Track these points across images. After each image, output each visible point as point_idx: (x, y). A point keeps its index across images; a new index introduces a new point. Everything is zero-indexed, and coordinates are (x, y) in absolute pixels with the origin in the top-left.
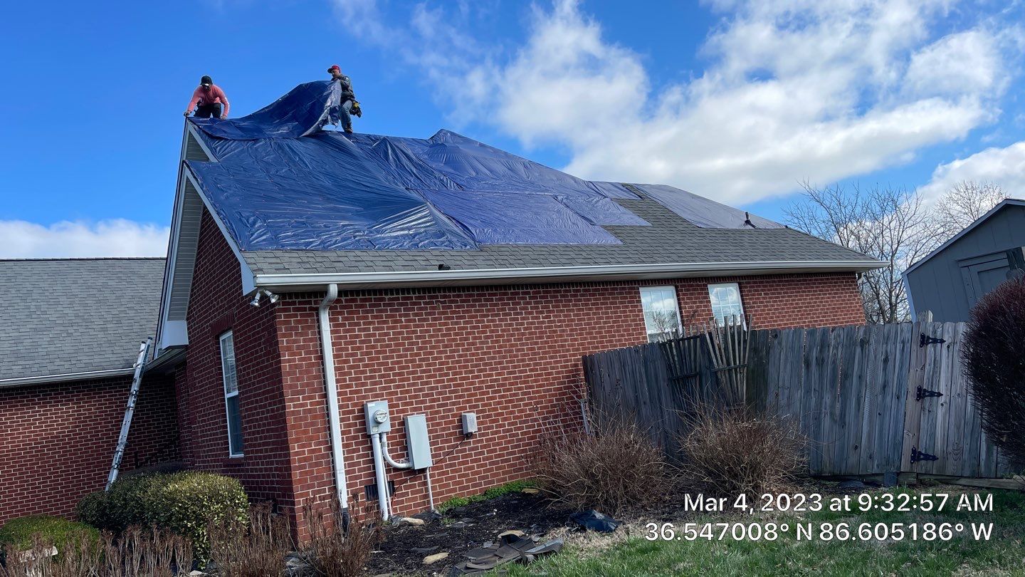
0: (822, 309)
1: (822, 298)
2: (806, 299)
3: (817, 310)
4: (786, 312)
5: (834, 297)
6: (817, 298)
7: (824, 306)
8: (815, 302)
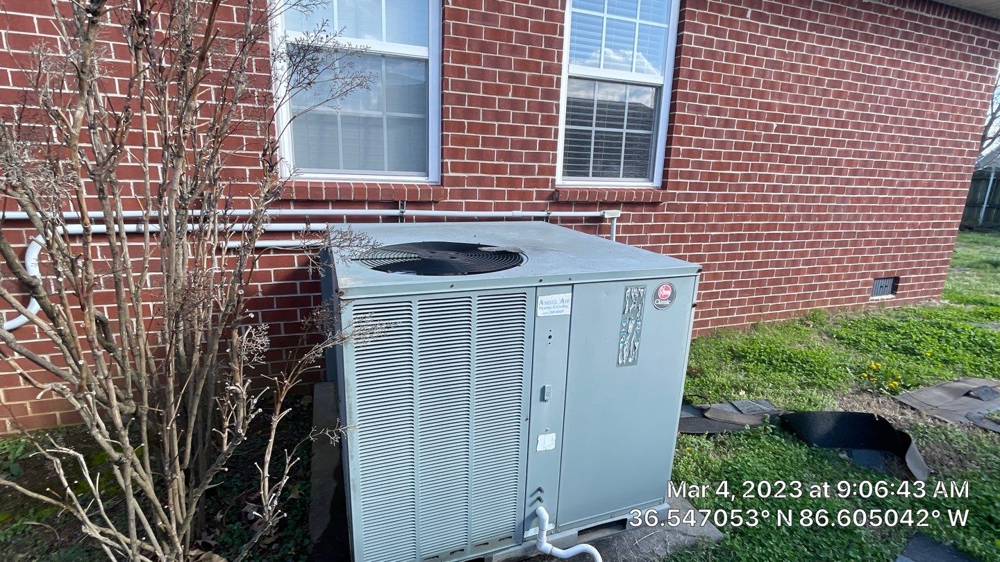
0: (894, 92)
1: (907, 66)
2: (864, 58)
3: (882, 91)
4: (799, 79)
5: (935, 71)
6: (892, 63)
7: (903, 85)
8: (886, 72)
